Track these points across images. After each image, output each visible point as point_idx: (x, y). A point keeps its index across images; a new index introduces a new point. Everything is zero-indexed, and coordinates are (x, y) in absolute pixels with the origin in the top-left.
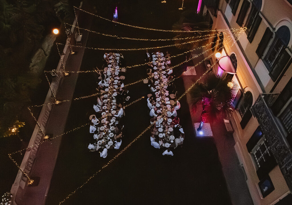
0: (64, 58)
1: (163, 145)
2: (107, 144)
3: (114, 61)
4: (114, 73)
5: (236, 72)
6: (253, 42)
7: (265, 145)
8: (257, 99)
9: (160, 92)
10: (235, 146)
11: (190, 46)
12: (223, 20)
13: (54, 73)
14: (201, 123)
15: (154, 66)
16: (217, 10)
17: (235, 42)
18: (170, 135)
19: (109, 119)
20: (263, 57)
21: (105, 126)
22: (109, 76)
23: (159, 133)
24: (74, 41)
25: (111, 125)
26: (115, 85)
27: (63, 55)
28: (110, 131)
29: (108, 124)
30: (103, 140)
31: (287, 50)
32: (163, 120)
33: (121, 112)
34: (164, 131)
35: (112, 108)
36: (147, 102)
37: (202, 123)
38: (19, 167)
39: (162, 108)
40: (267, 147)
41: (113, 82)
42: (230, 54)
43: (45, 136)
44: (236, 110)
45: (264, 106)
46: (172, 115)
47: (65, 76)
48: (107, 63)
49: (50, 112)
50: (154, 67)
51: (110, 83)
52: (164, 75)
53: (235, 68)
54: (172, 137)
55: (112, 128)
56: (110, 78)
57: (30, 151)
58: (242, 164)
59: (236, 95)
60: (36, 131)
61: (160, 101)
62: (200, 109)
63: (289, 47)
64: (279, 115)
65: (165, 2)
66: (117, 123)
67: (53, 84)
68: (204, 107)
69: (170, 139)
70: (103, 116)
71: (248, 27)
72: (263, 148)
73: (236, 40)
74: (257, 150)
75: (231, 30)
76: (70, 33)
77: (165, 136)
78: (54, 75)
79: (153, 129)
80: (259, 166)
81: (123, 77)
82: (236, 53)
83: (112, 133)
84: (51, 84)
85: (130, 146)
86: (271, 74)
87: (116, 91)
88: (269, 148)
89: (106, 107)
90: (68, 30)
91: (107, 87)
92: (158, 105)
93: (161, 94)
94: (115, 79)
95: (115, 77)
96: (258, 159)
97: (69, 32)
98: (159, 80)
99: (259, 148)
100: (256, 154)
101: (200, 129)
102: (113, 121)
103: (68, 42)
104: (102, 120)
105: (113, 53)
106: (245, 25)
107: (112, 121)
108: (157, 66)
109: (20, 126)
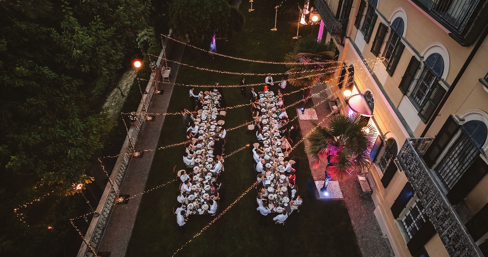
0: (147, 98)
1: (274, 210)
2: (200, 207)
3: (211, 102)
4: (211, 117)
5: (373, 114)
6: (394, 75)
7: (417, 207)
8: (402, 146)
9: (269, 140)
10: (375, 212)
11: (309, 81)
12: (353, 49)
13: (133, 116)
14: (325, 181)
15: (261, 107)
16: (345, 38)
17: (370, 75)
18: (283, 196)
19: (203, 175)
20: (409, 94)
21: (198, 185)
22: (204, 120)
23: (269, 193)
24: (160, 77)
25: (205, 183)
26: (211, 131)
27: (145, 94)
28: (204, 192)
29: (201, 182)
30: (195, 203)
31: (441, 82)
32: (273, 177)
33: (219, 166)
34: (275, 191)
35: (207, 161)
36: (253, 153)
37: (328, 180)
38: (83, 237)
39: (273, 161)
40: (421, 211)
41: (209, 128)
42: (363, 92)
43: (119, 197)
44: (375, 163)
45: (413, 155)
46: (285, 170)
47: (147, 121)
48: (202, 104)
49: (127, 167)
50: (261, 109)
51: (205, 130)
52: (275, 118)
53: (372, 109)
54: (286, 200)
55: (207, 187)
56: (206, 123)
57: (98, 218)
58: (386, 235)
59: (374, 143)
60: (107, 191)
61: (270, 152)
62: (324, 160)
63: (443, 79)
64: (435, 166)
65: (276, 29)
66: (214, 180)
67: (131, 130)
68: (329, 158)
69: (283, 202)
70: (196, 172)
71: (387, 57)
72: (414, 212)
73: (370, 72)
74: (407, 215)
75: (364, 61)
76: (155, 67)
77: (276, 198)
78: (133, 118)
79: (261, 190)
80: (411, 237)
81: (222, 122)
82: (372, 91)
83: (207, 194)
84: (129, 130)
85: (230, 209)
86: (421, 114)
87: (212, 139)
88: (423, 211)
89: (199, 160)
90: (153, 63)
91: (202, 135)
92: (267, 157)
93: (271, 143)
94: (211, 125)
95: (212, 121)
96: (408, 227)
97: (154, 65)
98: (268, 126)
99: (409, 212)
100: (405, 220)
101: (324, 188)
102: (209, 178)
103: (152, 78)
104: (194, 177)
105: (209, 92)
106: (383, 54)
107: (206, 177)
108: (266, 107)
109: (87, 182)
